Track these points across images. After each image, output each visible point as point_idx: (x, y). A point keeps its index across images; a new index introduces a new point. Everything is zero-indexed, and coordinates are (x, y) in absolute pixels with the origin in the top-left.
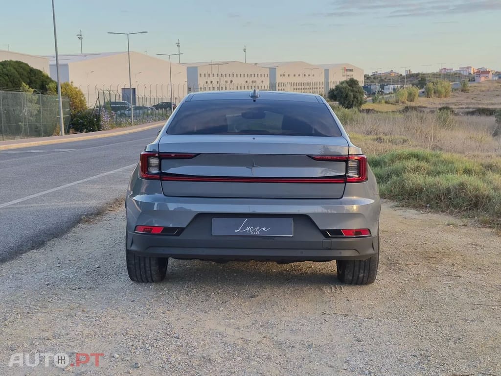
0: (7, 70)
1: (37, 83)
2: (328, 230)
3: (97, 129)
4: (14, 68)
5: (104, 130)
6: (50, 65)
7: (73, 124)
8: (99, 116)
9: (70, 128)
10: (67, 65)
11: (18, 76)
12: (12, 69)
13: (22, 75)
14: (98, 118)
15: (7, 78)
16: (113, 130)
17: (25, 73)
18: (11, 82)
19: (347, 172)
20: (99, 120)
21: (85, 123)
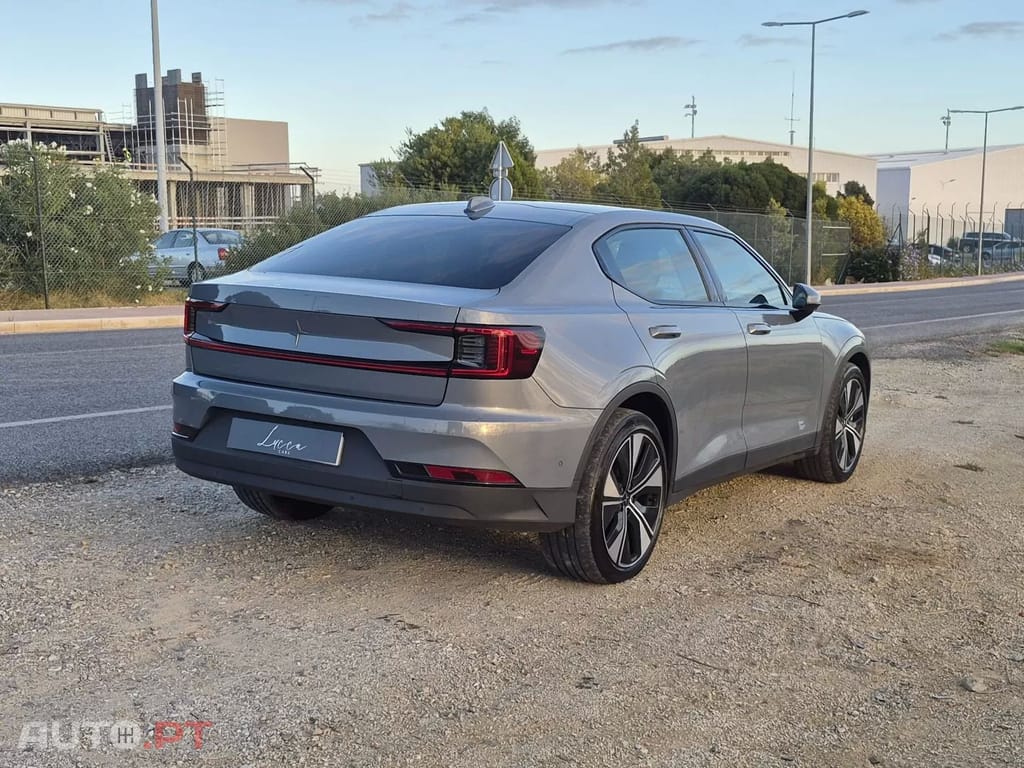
0: (750, 178)
1: (795, 200)
2: (397, 463)
3: (891, 278)
4: (764, 176)
5: (904, 279)
6: (879, 171)
7: (853, 269)
8: (898, 254)
9: (846, 275)
10: (909, 169)
11: (767, 188)
12: (759, 176)
13: (774, 186)
14: (896, 258)
15: (748, 190)
16: (922, 281)
17: (779, 183)
18: (754, 198)
19: (455, 357)
20: (896, 263)
21: (873, 268)
